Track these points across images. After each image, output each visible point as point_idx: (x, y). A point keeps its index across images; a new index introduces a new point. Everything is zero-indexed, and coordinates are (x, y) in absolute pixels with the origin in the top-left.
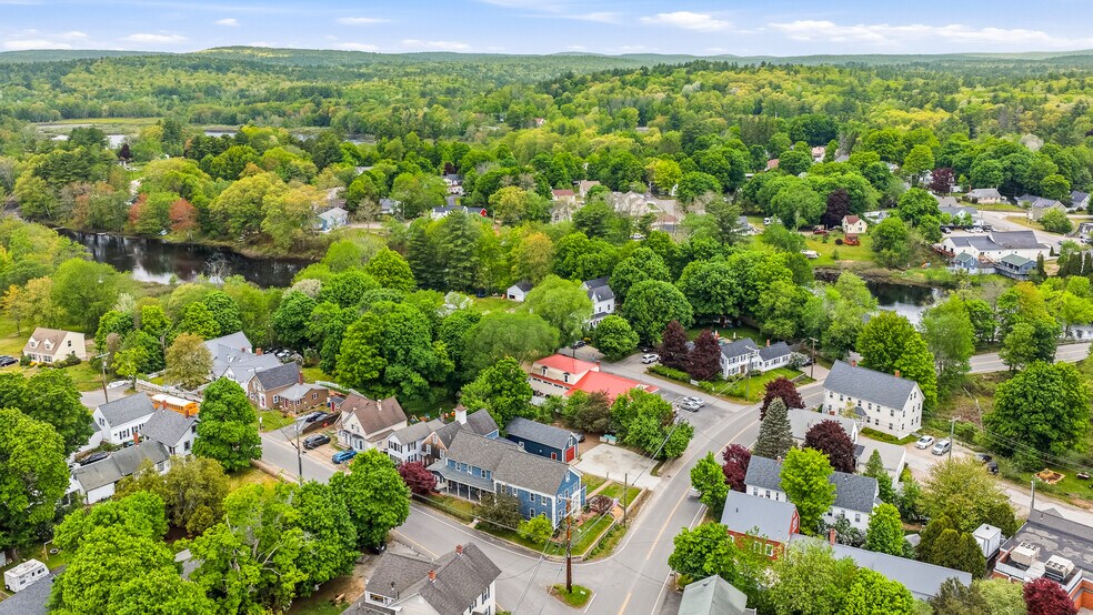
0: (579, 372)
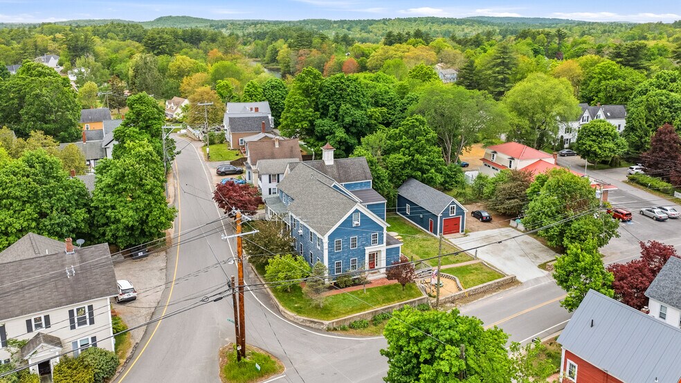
0: (527, 159)
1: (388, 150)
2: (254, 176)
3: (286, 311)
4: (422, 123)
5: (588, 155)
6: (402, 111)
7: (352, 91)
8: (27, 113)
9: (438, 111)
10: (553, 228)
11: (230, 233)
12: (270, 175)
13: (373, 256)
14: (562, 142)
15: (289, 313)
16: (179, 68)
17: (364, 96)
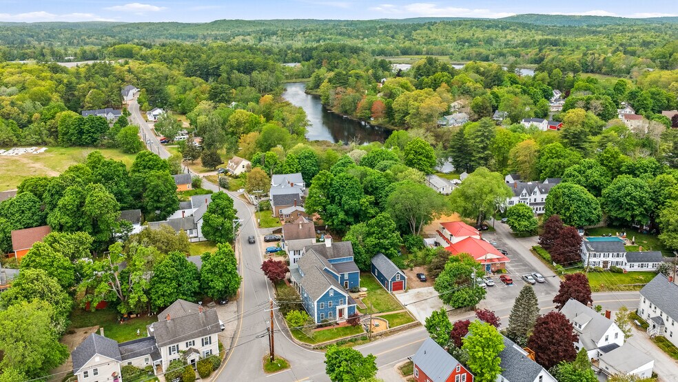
0: (462, 235)
1: (367, 234)
3: (295, 339)
8: (147, 196)
12: (295, 251)
13: (341, 312)
16: (237, 120)
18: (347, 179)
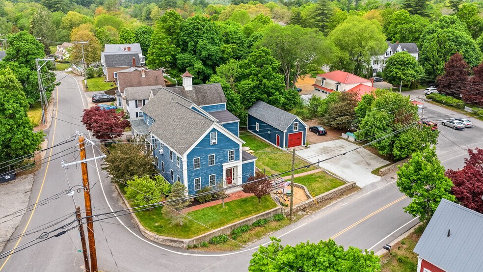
1: (239, 77)
2: (124, 102)
3: (146, 231)
4: (267, 53)
5: (394, 80)
6: (249, 47)
7: (207, 30)
9: (279, 45)
10: (384, 139)
11: (98, 154)
12: (136, 101)
14: (372, 71)
15: (148, 232)
16: (70, 21)
17: (217, 33)
18: (204, 21)
